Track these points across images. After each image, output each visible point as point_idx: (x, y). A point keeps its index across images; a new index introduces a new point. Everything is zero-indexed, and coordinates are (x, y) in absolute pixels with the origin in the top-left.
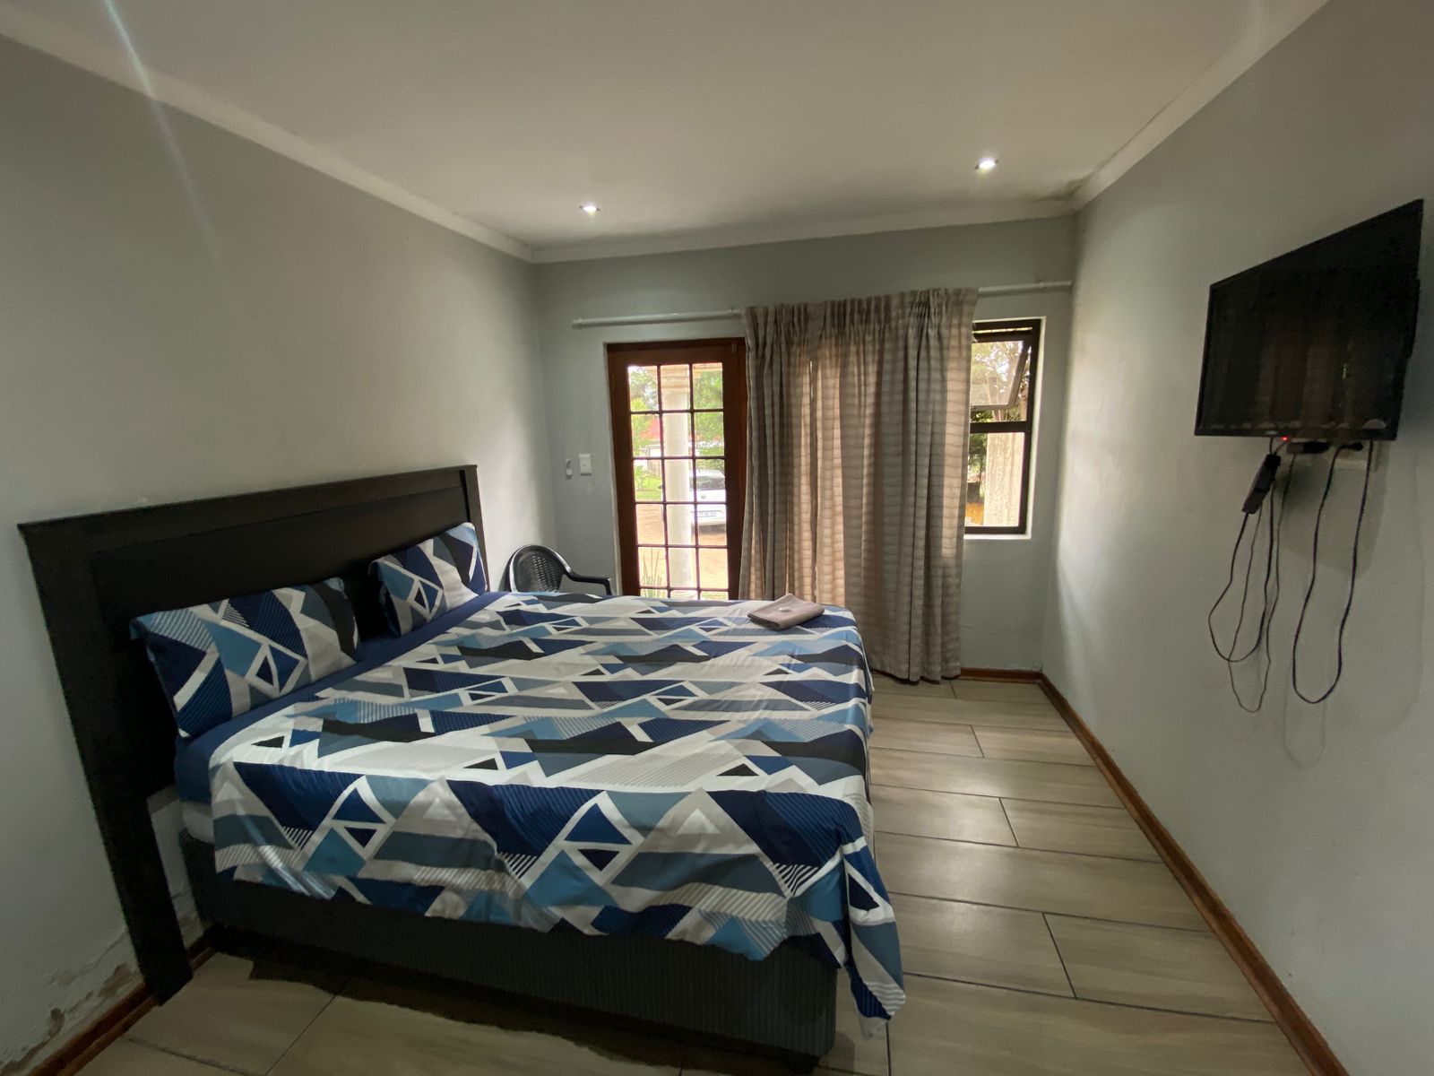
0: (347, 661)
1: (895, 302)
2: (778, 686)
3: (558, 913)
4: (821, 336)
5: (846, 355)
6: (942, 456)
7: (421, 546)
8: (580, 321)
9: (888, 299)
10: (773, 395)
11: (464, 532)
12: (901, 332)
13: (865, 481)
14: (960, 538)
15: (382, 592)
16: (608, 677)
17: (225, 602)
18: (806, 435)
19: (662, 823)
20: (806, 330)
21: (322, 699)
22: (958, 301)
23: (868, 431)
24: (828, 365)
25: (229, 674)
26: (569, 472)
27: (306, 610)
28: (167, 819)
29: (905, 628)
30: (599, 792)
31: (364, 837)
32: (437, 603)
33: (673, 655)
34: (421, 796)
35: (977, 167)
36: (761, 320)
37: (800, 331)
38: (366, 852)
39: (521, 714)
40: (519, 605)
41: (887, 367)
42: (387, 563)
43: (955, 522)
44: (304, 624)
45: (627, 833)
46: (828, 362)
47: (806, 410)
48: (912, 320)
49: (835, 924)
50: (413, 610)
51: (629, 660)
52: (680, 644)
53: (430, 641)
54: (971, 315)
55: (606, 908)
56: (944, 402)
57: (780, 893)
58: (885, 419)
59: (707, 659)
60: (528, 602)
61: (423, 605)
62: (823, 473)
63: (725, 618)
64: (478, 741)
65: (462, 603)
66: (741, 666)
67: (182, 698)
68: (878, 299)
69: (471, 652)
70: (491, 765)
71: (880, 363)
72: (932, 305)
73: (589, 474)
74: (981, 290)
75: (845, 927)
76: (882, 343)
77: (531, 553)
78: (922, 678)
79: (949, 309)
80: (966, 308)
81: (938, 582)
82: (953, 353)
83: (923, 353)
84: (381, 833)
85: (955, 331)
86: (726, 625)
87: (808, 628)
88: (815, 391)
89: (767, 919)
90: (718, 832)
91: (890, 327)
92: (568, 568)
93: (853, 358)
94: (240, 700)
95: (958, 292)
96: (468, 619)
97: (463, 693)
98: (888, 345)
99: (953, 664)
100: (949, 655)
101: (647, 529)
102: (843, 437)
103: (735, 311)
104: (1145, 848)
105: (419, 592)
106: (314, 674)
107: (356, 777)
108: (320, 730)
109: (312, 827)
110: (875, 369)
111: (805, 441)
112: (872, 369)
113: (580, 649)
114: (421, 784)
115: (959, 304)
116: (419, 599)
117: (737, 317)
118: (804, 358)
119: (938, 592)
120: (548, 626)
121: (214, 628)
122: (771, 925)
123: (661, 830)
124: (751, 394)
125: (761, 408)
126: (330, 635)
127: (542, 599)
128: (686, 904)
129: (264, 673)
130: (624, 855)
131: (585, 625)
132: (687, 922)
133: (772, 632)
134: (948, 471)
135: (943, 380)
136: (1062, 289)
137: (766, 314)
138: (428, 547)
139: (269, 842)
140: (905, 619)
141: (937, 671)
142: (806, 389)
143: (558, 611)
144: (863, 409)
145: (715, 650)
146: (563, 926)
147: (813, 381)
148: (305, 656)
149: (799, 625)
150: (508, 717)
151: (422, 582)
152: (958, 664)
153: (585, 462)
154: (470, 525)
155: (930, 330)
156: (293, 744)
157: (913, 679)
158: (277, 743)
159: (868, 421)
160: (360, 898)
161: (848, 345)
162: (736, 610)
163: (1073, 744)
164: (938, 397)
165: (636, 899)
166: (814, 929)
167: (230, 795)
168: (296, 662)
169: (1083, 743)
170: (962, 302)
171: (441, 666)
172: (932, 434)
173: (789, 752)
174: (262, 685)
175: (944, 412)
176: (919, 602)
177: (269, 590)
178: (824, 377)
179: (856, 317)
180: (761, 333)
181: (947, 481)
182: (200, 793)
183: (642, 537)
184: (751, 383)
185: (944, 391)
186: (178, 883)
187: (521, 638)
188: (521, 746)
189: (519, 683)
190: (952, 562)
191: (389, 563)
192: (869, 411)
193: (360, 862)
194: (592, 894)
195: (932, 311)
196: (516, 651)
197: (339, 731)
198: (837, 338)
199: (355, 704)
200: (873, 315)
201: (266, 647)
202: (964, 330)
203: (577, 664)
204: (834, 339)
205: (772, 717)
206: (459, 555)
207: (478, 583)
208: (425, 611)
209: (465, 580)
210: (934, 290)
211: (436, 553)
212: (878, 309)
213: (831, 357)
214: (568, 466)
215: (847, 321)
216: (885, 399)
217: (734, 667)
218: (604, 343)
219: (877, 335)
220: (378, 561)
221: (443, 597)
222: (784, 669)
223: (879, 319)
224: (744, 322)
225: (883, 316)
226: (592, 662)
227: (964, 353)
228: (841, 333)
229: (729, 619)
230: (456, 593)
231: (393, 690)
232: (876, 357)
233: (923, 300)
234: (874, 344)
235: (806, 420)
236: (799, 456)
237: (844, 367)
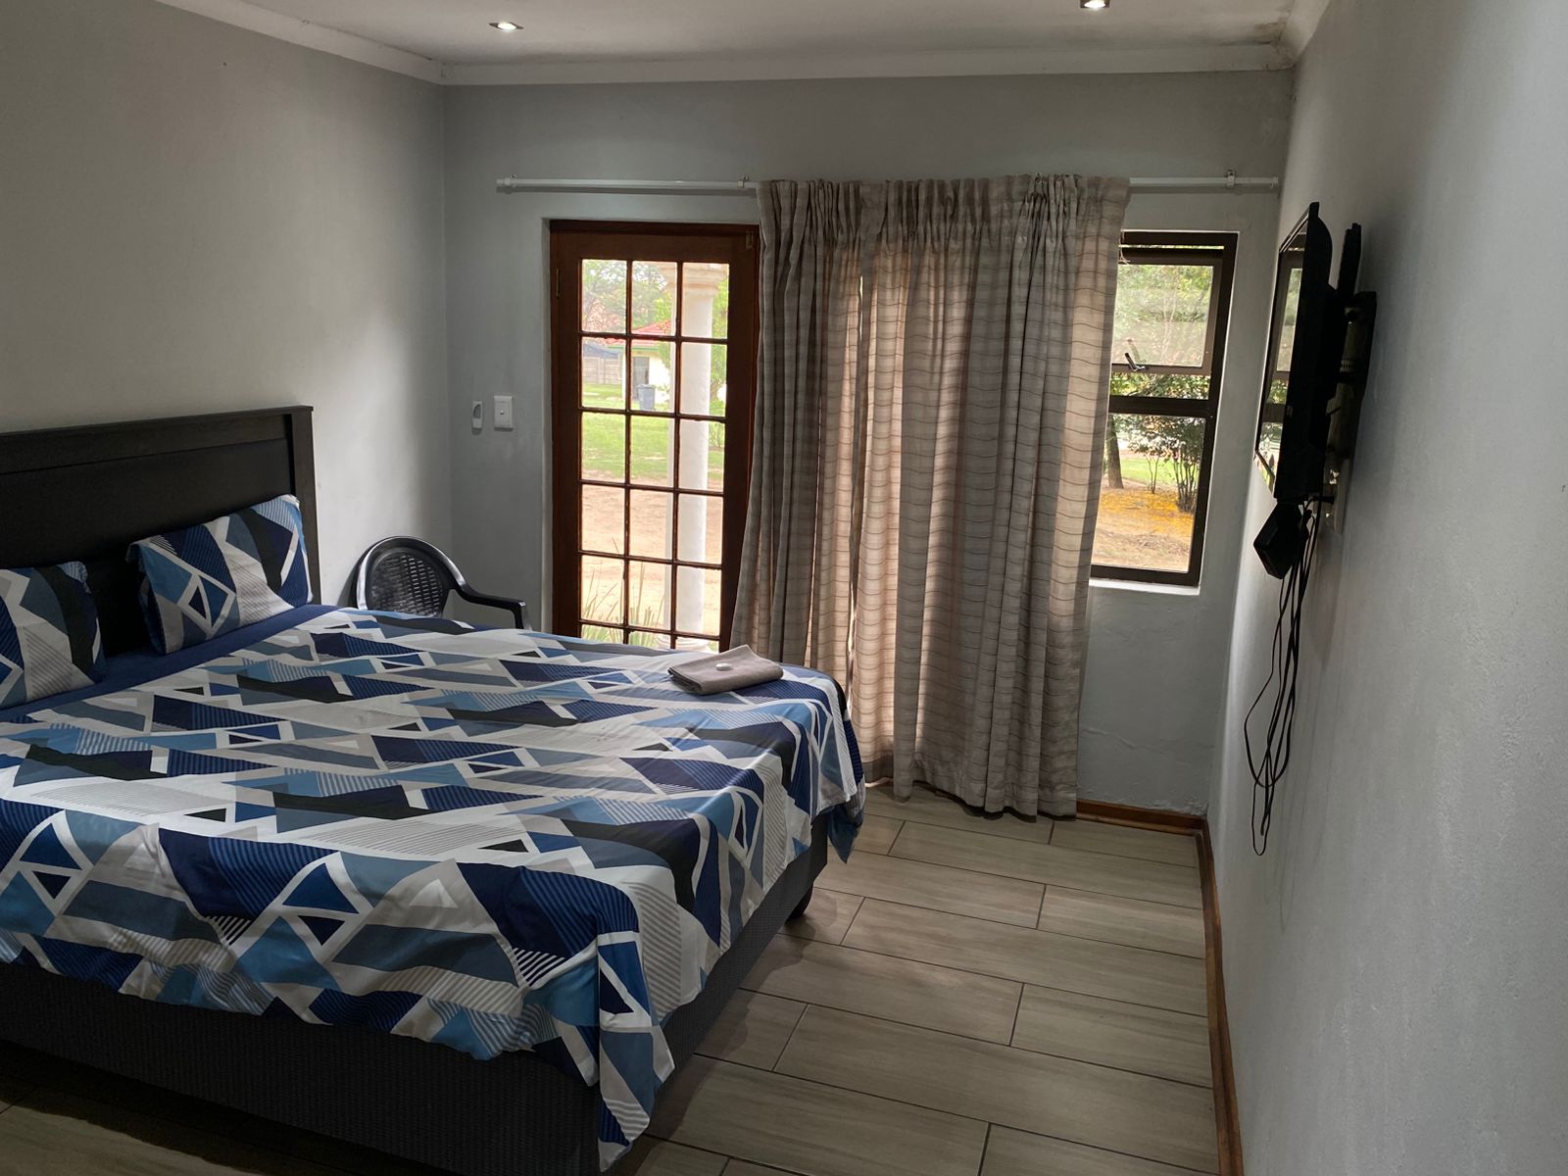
0: (81, 678)
1: (995, 193)
3: (272, 990)
4: (881, 233)
5: (918, 270)
7: (208, 525)
8: (508, 181)
9: (986, 186)
10: (798, 328)
11: (283, 510)
12: (1006, 240)
13: (937, 478)
15: (144, 586)
16: (423, 734)
18: (851, 395)
20: (858, 224)
21: (36, 721)
24: (889, 286)
26: (477, 423)
27: (29, 603)
30: (333, 852)
31: (55, 884)
32: (225, 611)
33: (531, 713)
34: (125, 840)
36: (785, 203)
37: (849, 226)
38: (56, 904)
39: (283, 765)
40: (348, 626)
41: (982, 294)
42: (153, 546)
43: (1076, 557)
44: (23, 619)
45: (354, 899)
46: (889, 279)
47: (851, 355)
48: (1025, 223)
49: (582, 1030)
50: (187, 621)
51: (464, 716)
52: (546, 701)
53: (202, 665)
54: (1118, 221)
55: (327, 989)
57: (514, 982)
58: (975, 379)
59: (570, 723)
60: (360, 625)
61: (203, 614)
62: (872, 461)
63: (637, 672)
64: (219, 790)
65: (263, 615)
66: (611, 736)
68: (970, 184)
70: (217, 815)
71: (972, 287)
72: (1052, 201)
73: (509, 430)
74: (1134, 181)
75: (592, 1033)
76: (977, 253)
77: (400, 550)
78: (1007, 809)
79: (1083, 210)
80: (1109, 210)
81: (1040, 653)
82: (1086, 281)
83: (1037, 278)
84: (76, 880)
85: (1090, 245)
86: (630, 682)
87: (743, 695)
88: (867, 324)
89: (499, 1012)
90: (454, 905)
91: (989, 231)
92: (461, 580)
93: (928, 277)
95: (1095, 183)
96: (266, 640)
97: (222, 734)
98: (984, 260)
99: (1063, 793)
100: (1054, 778)
101: (598, 527)
103: (747, 185)
104: (1200, 1069)
105: (197, 593)
106: (30, 691)
107: (53, 811)
108: (24, 756)
111: (848, 403)
112: (958, 296)
113: (406, 696)
115: (1099, 201)
116: (196, 602)
117: (751, 193)
118: (853, 270)
119: (1039, 669)
120: (376, 660)
122: (501, 1019)
123: (391, 899)
124: (765, 320)
125: (777, 346)
126: (60, 641)
127: (385, 622)
128: (415, 991)
130: (350, 926)
131: (429, 663)
132: (414, 1014)
135: (1067, 325)
136: (1265, 189)
137: (794, 194)
138: (220, 529)
140: (984, 708)
141: (1032, 798)
142: (853, 320)
143: (400, 641)
145: (591, 712)
146: (278, 1007)
147: (866, 307)
148: (21, 664)
149: (733, 691)
151: (203, 579)
152: (1074, 794)
153: (503, 407)
154: (294, 500)
155: (1048, 241)
157: (992, 809)
160: (45, 963)
161: (921, 254)
164: (1055, 351)
165: (357, 980)
166: (556, 1033)
168: (10, 670)
169: (1206, 927)
170: (1104, 198)
171: (207, 699)
172: (1041, 410)
173: (586, 833)
175: (1064, 374)
176: (1007, 683)
178: (882, 303)
179: (936, 210)
180: (785, 223)
183: (589, 539)
184: (765, 303)
185: (1066, 341)
187: (330, 673)
188: (264, 799)
189: (300, 729)
191: (156, 547)
192: (950, 364)
193: (49, 917)
194: (310, 971)
195: (1053, 210)
196: (316, 689)
197: (47, 760)
198: (905, 240)
199: (76, 731)
200: (962, 209)
202: (1104, 245)
203: (390, 714)
204: (900, 242)
205: (598, 798)
206: (269, 544)
207: (299, 589)
208: (204, 622)
209: (274, 583)
210: (1056, 177)
211: (232, 539)
212: (970, 200)
213: (894, 272)
214: (476, 412)
215: (921, 214)
216: (977, 346)
217: (601, 737)
218: (544, 220)
219: (969, 241)
220: (141, 543)
221: (235, 604)
222: (667, 744)
223: (973, 216)
224: (759, 202)
225: (978, 212)
226: (413, 714)
227: (1102, 282)
228: (912, 234)
229: (640, 674)
230: (258, 600)
231: (131, 720)
232: (966, 277)
233: (1040, 191)
234: (964, 256)
235: (850, 371)
236: (838, 428)
237: (914, 289)
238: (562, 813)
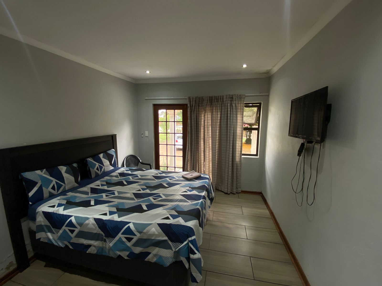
0: (77, 185)
1: (225, 97)
2: (183, 196)
3: (118, 253)
4: (207, 104)
5: (213, 110)
6: (236, 135)
7: (99, 155)
8: (147, 98)
9: (223, 96)
10: (194, 119)
11: (112, 152)
12: (226, 105)
13: (217, 141)
14: (241, 156)
15: (88, 167)
16: (142, 192)
17: (45, 170)
18: (203, 129)
19: (145, 231)
20: (203, 103)
21: (68, 195)
22: (240, 97)
23: (218, 129)
24: (208, 112)
25: (44, 188)
26: (143, 136)
27: (66, 172)
28: (25, 225)
29: (227, 179)
30: (130, 222)
31: (72, 231)
32: (103, 170)
33: (160, 186)
34: (87, 222)
35: (243, 66)
36: (192, 100)
37: (201, 103)
38: (73, 235)
39: (117, 201)
40: (124, 171)
41: (223, 113)
42: (89, 160)
43: (240, 152)
44: (65, 175)
45: (136, 233)
46: (208, 111)
47: (203, 123)
48: (229, 102)
49: (186, 258)
50: (96, 172)
51: (148, 187)
52: (162, 183)
53: (99, 180)
54: (244, 101)
55: (131, 252)
56: (237, 122)
57: (172, 250)
58: (222, 126)
59: (168, 187)
60: (126, 170)
61: (99, 171)
62: (207, 139)
63: (176, 176)
64: (104, 208)
65: (109, 170)
66: (176, 190)
67: (31, 194)
68: (221, 96)
69: (109, 184)
70: (105, 214)
71: (221, 112)
72: (234, 98)
73: (148, 137)
74: (246, 95)
75: (188, 259)
76: (222, 107)
77: (131, 157)
78: (231, 193)
79: (238, 100)
81: (235, 168)
82: (239, 110)
83: (232, 110)
84: (77, 231)
85: (239, 105)
86: (176, 178)
87: (196, 180)
88: (205, 118)
89: (169, 256)
90: (158, 234)
91: (224, 103)
92: (141, 161)
93: (214, 111)
94: (46, 195)
95: (240, 95)
96: (110, 175)
97: (104, 195)
98: (223, 108)
99: (239, 189)
100: (238, 187)
102: (212, 130)
103: (185, 98)
104: (280, 240)
105: (98, 167)
106: (67, 189)
107: (71, 216)
108: (65, 203)
109: (60, 228)
110: (220, 113)
111: (202, 130)
112: (219, 113)
113: (137, 184)
114: (88, 219)
116: (97, 169)
117: (186, 99)
118: (202, 110)
119: (235, 170)
120: (130, 177)
121: (41, 177)
122: (170, 258)
123: (144, 233)
124: (189, 118)
125: (191, 122)
126: (72, 178)
127: (130, 170)
128: (150, 252)
129: (53, 188)
130: (135, 239)
131: (140, 177)
132: (150, 257)
133: (187, 181)
134: (238, 139)
135: (237, 117)
136: (266, 95)
137: (193, 99)
138: (101, 156)
139: (49, 232)
140: (227, 177)
141: (235, 191)
142: (203, 118)
143: (134, 173)
144: (217, 123)
145: (171, 185)
146: (120, 256)
147: (205, 116)
148: (65, 184)
149: (194, 179)
150: (113, 202)
151: (98, 165)
152: (240, 189)
153: (147, 133)
154: (113, 150)
155: (233, 104)
156: (57, 207)
157: (229, 193)
158: (53, 206)
159: (218, 126)
160: (71, 247)
161: (213, 107)
162: (179, 174)
163: (267, 212)
164: (235, 121)
165: (137, 250)
166: (181, 259)
167: (41, 220)
168: (62, 185)
169: (269, 212)
170: (241, 98)
171: (100, 187)
172: (234, 130)
173: (181, 213)
174: (52, 191)
175: (237, 125)
176: (230, 173)
177: (57, 166)
178: (207, 115)
179: (215, 100)
180: (192, 103)
181: (237, 142)
182: (34, 219)
183: (161, 153)
184: (189, 115)
185: (237, 120)
186: (27, 241)
187: (122, 180)
188: (115, 210)
189: (119, 193)
190: (239, 163)
191: (90, 160)
192: (218, 124)
193: (71, 238)
194: (127, 249)
195: (234, 99)
196: (120, 184)
197: (70, 204)
198: (210, 105)
199: (76, 197)
200: (219, 100)
201: (54, 181)
202: (242, 105)
203: (135, 188)
204: (210, 106)
205: (179, 204)
206: (110, 158)
207: (115, 165)
208: (99, 172)
209: (111, 164)
210: (234, 95)
211: (103, 157)
212: (220, 99)
213: (209, 110)
214: (142, 134)
215: (213, 101)
216: (222, 121)
217: (175, 190)
218: (153, 104)
219: (220, 105)
220: (88, 159)
221: (104, 169)
222: (187, 191)
223: (221, 101)
224: (187, 100)
225: (222, 100)
226: (139, 187)
227: (242, 110)
228: (211, 104)
229: (177, 177)
230: (108, 167)
231: (86, 193)
232: (220, 110)
233: (232, 97)
234: (220, 107)
235: (203, 125)
236: (201, 134)
237: (212, 113)
238: (174, 209)
